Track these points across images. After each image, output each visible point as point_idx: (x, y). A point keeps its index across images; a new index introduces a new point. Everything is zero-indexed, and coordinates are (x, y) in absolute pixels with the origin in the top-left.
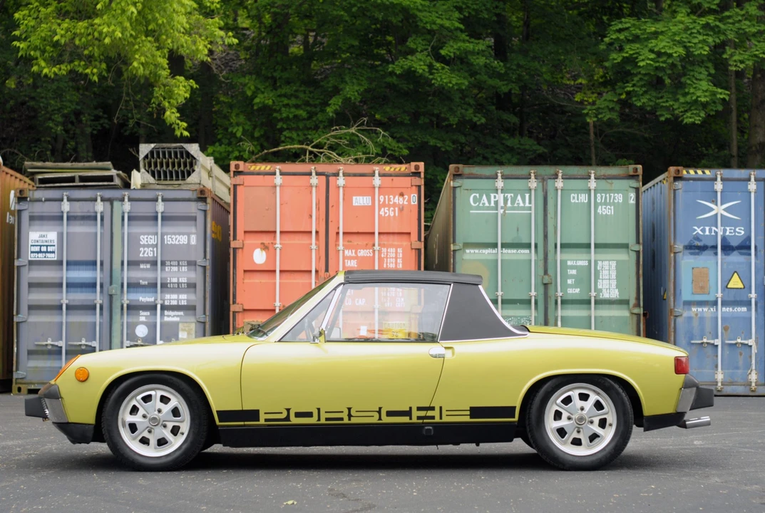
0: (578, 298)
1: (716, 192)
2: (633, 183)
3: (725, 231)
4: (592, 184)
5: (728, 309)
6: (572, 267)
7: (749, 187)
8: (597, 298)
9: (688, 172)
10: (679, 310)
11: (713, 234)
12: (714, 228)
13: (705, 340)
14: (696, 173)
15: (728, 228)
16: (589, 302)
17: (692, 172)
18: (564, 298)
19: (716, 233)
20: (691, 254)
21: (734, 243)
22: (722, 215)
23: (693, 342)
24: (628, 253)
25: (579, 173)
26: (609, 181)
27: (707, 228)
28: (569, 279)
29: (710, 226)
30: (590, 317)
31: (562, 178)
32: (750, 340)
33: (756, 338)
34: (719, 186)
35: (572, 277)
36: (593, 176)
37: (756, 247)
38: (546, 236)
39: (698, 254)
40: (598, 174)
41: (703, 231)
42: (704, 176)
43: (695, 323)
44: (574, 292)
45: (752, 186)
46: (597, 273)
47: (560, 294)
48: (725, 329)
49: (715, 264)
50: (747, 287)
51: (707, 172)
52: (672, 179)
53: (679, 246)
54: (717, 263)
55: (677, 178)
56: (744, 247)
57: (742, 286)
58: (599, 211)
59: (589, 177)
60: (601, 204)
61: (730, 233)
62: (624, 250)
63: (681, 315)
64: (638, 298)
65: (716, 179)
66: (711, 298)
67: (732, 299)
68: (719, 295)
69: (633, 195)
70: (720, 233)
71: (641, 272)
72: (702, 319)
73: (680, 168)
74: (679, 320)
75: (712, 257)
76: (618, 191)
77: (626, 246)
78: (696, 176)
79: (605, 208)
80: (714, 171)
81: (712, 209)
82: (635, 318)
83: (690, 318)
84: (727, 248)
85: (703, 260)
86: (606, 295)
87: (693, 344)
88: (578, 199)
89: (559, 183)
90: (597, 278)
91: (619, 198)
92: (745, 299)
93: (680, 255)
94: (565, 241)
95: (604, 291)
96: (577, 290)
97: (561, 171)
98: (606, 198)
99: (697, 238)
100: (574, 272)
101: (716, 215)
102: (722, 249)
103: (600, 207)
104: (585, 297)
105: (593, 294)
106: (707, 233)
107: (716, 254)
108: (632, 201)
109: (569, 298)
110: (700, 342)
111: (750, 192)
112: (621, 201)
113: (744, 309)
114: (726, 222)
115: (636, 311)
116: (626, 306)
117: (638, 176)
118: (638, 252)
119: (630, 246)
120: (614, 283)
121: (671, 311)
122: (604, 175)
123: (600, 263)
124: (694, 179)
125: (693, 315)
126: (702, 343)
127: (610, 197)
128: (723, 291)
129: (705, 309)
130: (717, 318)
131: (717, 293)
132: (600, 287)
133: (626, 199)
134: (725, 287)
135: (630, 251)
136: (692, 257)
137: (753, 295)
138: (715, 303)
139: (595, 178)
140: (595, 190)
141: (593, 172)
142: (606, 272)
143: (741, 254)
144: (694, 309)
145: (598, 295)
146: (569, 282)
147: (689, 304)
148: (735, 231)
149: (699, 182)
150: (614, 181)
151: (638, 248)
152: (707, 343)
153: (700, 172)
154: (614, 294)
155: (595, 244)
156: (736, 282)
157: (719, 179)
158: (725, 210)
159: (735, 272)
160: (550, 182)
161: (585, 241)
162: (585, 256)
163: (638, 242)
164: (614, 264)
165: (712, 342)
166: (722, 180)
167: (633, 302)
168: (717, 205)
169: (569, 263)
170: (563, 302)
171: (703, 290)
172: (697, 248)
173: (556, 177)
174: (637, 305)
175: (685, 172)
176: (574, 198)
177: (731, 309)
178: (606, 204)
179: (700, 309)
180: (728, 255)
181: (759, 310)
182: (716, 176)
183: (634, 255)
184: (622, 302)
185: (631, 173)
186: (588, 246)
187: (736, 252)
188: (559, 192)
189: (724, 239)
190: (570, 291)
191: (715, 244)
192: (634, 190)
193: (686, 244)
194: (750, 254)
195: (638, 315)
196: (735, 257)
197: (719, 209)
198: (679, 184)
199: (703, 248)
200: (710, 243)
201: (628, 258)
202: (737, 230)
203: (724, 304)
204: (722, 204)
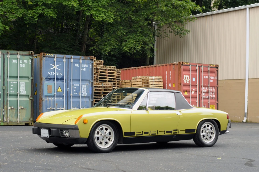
0: (14, 94)
1: (55, 61)
2: (31, 57)
3: (57, 74)
4: (19, 57)
5: (57, 98)
6: (12, 84)
7: (64, 60)
8: (20, 94)
9: (47, 55)
10: (43, 98)
11: (53, 74)
12: (54, 73)
13: (51, 108)
14: (49, 55)
15: (58, 73)
16: (17, 95)
17: (48, 54)
18: (10, 94)
19: (54, 74)
20: (47, 81)
21: (59, 78)
22: (56, 69)
23: (47, 108)
24: (29, 80)
25: (15, 53)
26: (24, 56)
27: (52, 73)
28: (11, 88)
29: (53, 72)
30: (18, 100)
31: (10, 54)
32: (64, 108)
33: (65, 107)
34: (55, 59)
35: (12, 87)
36: (19, 54)
37: (65, 79)
38: (4, 73)
39: (49, 81)
40: (20, 54)
41: (51, 73)
42: (51, 56)
43: (48, 102)
44: (13, 92)
45: (65, 60)
46: (20, 86)
47: (8, 92)
48: (56, 104)
49: (54, 84)
50: (63, 92)
51: (52, 55)
52: (42, 56)
53: (44, 78)
54: (55, 84)
55: (44, 56)
56: (62, 79)
57: (61, 91)
58: (20, 66)
59: (18, 54)
60: (21, 63)
61: (58, 74)
62: (28, 79)
63: (44, 100)
64: (32, 94)
65: (55, 57)
66: (53, 95)
67: (58, 95)
68: (55, 94)
69: (30, 61)
70: (56, 75)
71: (33, 86)
72: (50, 101)
73: (45, 53)
74: (44, 101)
75: (53, 82)
76: (26, 60)
77: (28, 78)
78: (49, 56)
79: (22, 65)
80: (54, 55)
81: (53, 67)
82: (31, 100)
83: (46, 101)
84: (57, 79)
85: (51, 83)
86: (22, 93)
87: (47, 109)
88: (14, 62)
89: (9, 56)
90: (20, 87)
91: (26, 62)
92: (62, 95)
93: (44, 81)
94: (10, 75)
95: (22, 92)
96: (14, 92)
97: (9, 52)
98: (22, 61)
99: (49, 76)
100: (12, 85)
101: (55, 68)
102: (56, 80)
103: (21, 64)
104: (16, 94)
105: (19, 93)
106: (52, 74)
107: (54, 81)
108: (30, 63)
109: (11, 94)
110: (49, 108)
111: (64, 62)
112: (27, 63)
113: (61, 98)
114: (58, 71)
115: (31, 98)
116: (28, 97)
117: (32, 55)
118: (32, 80)
119: (29, 77)
120: (24, 89)
121: (41, 99)
122: (22, 54)
123: (20, 83)
124: (48, 57)
125: (48, 100)
126: (50, 109)
127: (24, 61)
128: (56, 92)
129: (51, 98)
130: (54, 101)
131: (54, 93)
132: (20, 90)
133: (28, 62)
134: (57, 91)
135: (29, 79)
136: (48, 81)
137: (64, 94)
138: (54, 96)
139: (20, 55)
140: (19, 59)
141: (19, 53)
142: (22, 86)
143: (61, 81)
144: (47, 98)
145: (20, 93)
146: (11, 89)
147: (46, 96)
148: (60, 74)
149: (50, 58)
150: (25, 56)
151: (31, 78)
152: (51, 109)
153: (50, 55)
154: (24, 93)
155: (19, 77)
156: (60, 90)
157: (56, 57)
158: (57, 67)
159: (59, 87)
160: (6, 55)
161: (16, 75)
162: (16, 80)
163: (32, 76)
164: (25, 83)
165: (53, 108)
166: (57, 58)
167: (30, 95)
168: (55, 66)
169: (11, 82)
170: (10, 95)
171: (50, 92)
172: (48, 79)
173: (8, 53)
174: (32, 97)
175: (46, 55)
176: (13, 61)
177: (58, 98)
178: (22, 63)
179: (49, 98)
180: (57, 81)
181: (66, 99)
182: (55, 56)
183: (30, 80)
184: (27, 96)
185: (31, 54)
186: (17, 77)
187: (59, 80)
188: (9, 59)
189: (56, 76)
190: (11, 92)
191: (54, 78)
192: (31, 59)
193: (46, 77)
194: (64, 81)
195: (32, 100)
196: (59, 82)
197: (55, 67)
198: (44, 58)
199: (50, 79)
200: (53, 77)
201: (28, 81)
202: (60, 73)
203: (57, 97)
204: (56, 65)
